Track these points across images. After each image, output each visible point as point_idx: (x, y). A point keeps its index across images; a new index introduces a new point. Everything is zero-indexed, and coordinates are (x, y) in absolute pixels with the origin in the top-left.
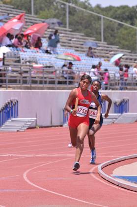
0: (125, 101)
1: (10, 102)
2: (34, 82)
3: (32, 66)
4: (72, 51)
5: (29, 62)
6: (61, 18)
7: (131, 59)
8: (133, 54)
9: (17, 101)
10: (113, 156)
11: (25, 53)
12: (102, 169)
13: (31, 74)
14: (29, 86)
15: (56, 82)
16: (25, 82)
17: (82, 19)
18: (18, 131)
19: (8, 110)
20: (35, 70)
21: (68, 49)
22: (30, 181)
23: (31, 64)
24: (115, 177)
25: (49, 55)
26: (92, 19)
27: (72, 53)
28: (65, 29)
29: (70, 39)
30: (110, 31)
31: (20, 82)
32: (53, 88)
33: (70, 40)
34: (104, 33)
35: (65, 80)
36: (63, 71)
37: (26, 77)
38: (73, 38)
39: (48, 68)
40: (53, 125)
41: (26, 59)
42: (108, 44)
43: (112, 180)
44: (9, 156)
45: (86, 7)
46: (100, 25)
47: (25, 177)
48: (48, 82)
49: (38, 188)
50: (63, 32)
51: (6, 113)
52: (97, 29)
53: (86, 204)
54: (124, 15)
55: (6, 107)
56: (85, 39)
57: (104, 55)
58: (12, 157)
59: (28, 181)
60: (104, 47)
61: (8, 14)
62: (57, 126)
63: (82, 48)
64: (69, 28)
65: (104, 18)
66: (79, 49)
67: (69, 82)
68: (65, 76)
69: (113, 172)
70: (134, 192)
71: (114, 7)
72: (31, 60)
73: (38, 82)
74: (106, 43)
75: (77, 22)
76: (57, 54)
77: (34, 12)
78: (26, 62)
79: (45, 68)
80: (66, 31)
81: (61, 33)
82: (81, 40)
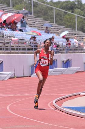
0: (69, 60)
2: (13, 49)
3: (11, 39)
4: (36, 29)
5: (9, 37)
6: (29, 9)
7: (72, 34)
8: (73, 31)
9: (3, 62)
10: (62, 95)
11: (7, 31)
12: (56, 103)
13: (10, 44)
14: (10, 52)
15: (26, 49)
16: (7, 49)
17: (42, 9)
18: (3, 80)
20: (13, 42)
21: (33, 28)
22: (12, 111)
23: (11, 38)
24: (64, 108)
25: (21, 32)
26: (48, 9)
27: (36, 31)
28: (31, 16)
29: (34, 22)
30: (59, 17)
31: (4, 50)
32: (24, 53)
33: (35, 23)
34: (55, 18)
35: (32, 48)
36: (30, 42)
37: (7, 46)
38: (37, 21)
39: (21, 41)
40: (25, 76)
41: (7, 35)
42: (58, 25)
43: (62, 109)
45: (44, 2)
46: (53, 13)
47: (8, 109)
48: (21, 49)
49: (16, 115)
50: (30, 18)
52: (51, 15)
53: (46, 124)
54: (68, 7)
56: (44, 22)
57: (56, 32)
60: (56, 27)
62: (28, 76)
63: (42, 28)
64: (34, 15)
65: (55, 9)
66: (40, 28)
67: (35, 49)
68: (32, 45)
69: (63, 104)
70: (76, 117)
71: (61, 2)
72: (10, 36)
73: (15, 49)
74: (57, 24)
75: (39, 11)
76: (27, 31)
77: (12, 5)
78: (7, 37)
79: (19, 41)
80: (32, 17)
81: (29, 18)
82: (42, 23)
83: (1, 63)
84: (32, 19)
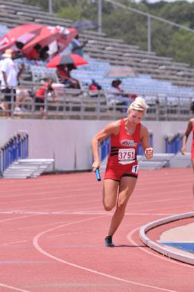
0: (181, 136)
1: (16, 136)
2: (52, 108)
4: (105, 65)
5: (45, 79)
8: (192, 70)
9: (27, 136)
10: (161, 214)
11: (39, 67)
12: (146, 232)
15: (82, 110)
17: (121, 19)
18: (28, 178)
19: (14, 147)
21: (100, 61)
22: (43, 249)
24: (163, 244)
26: (135, 18)
28: (96, 33)
29: (103, 47)
31: (31, 109)
32: (78, 118)
33: (104, 49)
38: (108, 46)
40: (78, 168)
41: (40, 76)
43: (158, 248)
44: (14, 213)
45: (126, 3)
47: (35, 243)
48: (71, 109)
49: (52, 259)
50: (92, 37)
51: (12, 152)
52: (142, 34)
53: (120, 281)
54: (181, 14)
55: (11, 143)
56: (124, 48)
58: (18, 215)
59: (40, 249)
60: (152, 59)
61: (16, 11)
62: (84, 171)
63: (121, 60)
64: (103, 32)
66: (116, 62)
69: (161, 237)
70: (189, 266)
73: (58, 108)
74: (154, 53)
77: (53, 8)
78: (40, 80)
79: (67, 89)
80: (97, 36)
81: (91, 39)
82: (120, 49)
83: (25, 138)
84: (98, 40)
